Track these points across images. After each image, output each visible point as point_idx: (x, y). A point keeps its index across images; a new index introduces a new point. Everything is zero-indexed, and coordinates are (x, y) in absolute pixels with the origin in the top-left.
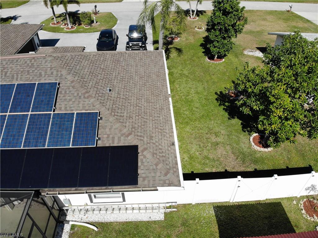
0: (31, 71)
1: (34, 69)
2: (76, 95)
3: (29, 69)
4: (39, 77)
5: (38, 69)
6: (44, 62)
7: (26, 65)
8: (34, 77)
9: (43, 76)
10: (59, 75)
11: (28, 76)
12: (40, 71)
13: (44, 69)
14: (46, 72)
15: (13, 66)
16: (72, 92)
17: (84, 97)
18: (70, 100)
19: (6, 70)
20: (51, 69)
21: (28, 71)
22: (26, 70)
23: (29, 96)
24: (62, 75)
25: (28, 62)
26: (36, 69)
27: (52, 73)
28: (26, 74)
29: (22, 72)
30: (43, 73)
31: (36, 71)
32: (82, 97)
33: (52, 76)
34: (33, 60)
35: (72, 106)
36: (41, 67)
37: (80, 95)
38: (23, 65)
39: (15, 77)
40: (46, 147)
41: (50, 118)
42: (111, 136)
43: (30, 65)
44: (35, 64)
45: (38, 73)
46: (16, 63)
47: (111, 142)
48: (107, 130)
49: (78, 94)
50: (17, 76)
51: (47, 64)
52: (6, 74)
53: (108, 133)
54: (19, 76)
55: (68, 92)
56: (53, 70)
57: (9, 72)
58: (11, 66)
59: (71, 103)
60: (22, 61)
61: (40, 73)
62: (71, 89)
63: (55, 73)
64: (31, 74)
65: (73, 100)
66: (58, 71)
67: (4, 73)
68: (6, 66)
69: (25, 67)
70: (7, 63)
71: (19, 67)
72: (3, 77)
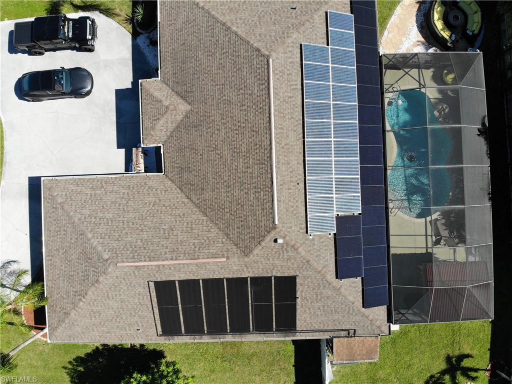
0: (288, 72)
1: (286, 70)
2: (311, 30)
3: (286, 74)
4: (294, 63)
5: (286, 65)
6: (277, 61)
7: (281, 79)
9: (293, 60)
10: (292, 45)
11: (293, 74)
12: (288, 63)
13: (285, 60)
14: (289, 58)
15: (282, 92)
16: (309, 33)
17: (313, 23)
18: (316, 35)
19: (286, 98)
20: (286, 53)
21: (288, 75)
22: (286, 78)
24: (292, 42)
25: (278, 76)
26: (286, 68)
27: (290, 52)
30: (290, 60)
31: (288, 67)
32: (313, 25)
33: (293, 52)
34: (276, 72)
35: (321, 34)
36: (283, 63)
37: (311, 26)
38: (281, 82)
39: (294, 87)
40: (355, 50)
41: (334, 49)
42: (343, 5)
43: (281, 74)
44: (280, 69)
47: (347, 6)
49: (311, 28)
50: (293, 85)
51: (280, 58)
53: (341, 7)
54: (293, 83)
55: (309, 37)
56: (287, 51)
57: (289, 95)
58: (281, 94)
59: (318, 34)
60: (276, 83)
61: (290, 63)
62: (306, 34)
63: (290, 49)
64: (291, 72)
65: (316, 32)
66: (288, 46)
67: (290, 100)
68: (282, 100)
69: (284, 79)
70: (279, 99)
71: (284, 85)
72: (294, 99)
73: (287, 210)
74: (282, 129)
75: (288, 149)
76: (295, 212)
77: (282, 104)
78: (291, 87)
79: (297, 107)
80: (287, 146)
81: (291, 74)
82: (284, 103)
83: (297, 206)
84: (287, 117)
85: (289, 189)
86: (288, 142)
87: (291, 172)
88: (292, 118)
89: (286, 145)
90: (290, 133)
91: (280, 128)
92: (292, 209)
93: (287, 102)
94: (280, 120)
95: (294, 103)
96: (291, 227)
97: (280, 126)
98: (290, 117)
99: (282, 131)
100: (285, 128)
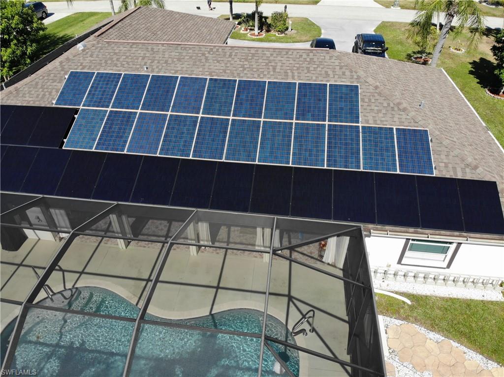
0: (312, 69)
1: (316, 66)
2: (385, 105)
3: (308, 66)
5: (321, 66)
6: (328, 58)
7: (302, 59)
8: (318, 77)
10: (355, 77)
11: (309, 75)
12: (325, 69)
13: (331, 67)
14: (334, 72)
15: (282, 59)
16: (379, 101)
17: (399, 109)
18: (379, 111)
19: (273, 64)
20: (341, 67)
21: (308, 68)
22: (303, 65)
23: (320, 100)
24: (359, 77)
25: (304, 56)
26: (318, 66)
27: (344, 74)
28: (306, 71)
29: (298, 69)
30: (330, 72)
31: (319, 69)
32: (396, 108)
33: (344, 77)
34: (311, 54)
35: (383, 119)
36: (325, 64)
37: (392, 105)
38: (297, 60)
39: (290, 74)
40: (362, 170)
42: (450, 166)
43: (308, 60)
44: (315, 60)
45: (323, 72)
46: (286, 56)
48: (443, 157)
49: (389, 105)
50: (293, 73)
51: (332, 61)
52: (274, 69)
53: (445, 161)
54: (296, 74)
55: (373, 101)
56: (344, 70)
57: (278, 67)
58: (279, 58)
59: (381, 115)
61: (326, 72)
62: (378, 97)
63: (348, 73)
64: (313, 72)
65: (384, 111)
66: (351, 72)
67: (271, 67)
68: (272, 58)
69: (301, 63)
70: (272, 55)
71: (291, 62)
72: (272, 73)
73: (115, 53)
74: (230, 56)
75: (200, 60)
76: (109, 62)
77: (265, 58)
78: (289, 71)
79: (259, 75)
80: (203, 60)
81: (309, 71)
82: (267, 61)
83: (116, 65)
84: (246, 63)
85: (143, 58)
86: (211, 61)
87: (166, 62)
88: (244, 69)
89: (207, 59)
90: (223, 65)
91: (231, 53)
92: (115, 59)
93: (267, 64)
94: (244, 54)
95: (266, 73)
96: (91, 56)
97: (234, 54)
98: (246, 66)
99: (227, 56)
100: (230, 59)
